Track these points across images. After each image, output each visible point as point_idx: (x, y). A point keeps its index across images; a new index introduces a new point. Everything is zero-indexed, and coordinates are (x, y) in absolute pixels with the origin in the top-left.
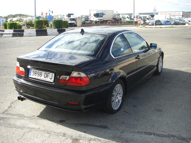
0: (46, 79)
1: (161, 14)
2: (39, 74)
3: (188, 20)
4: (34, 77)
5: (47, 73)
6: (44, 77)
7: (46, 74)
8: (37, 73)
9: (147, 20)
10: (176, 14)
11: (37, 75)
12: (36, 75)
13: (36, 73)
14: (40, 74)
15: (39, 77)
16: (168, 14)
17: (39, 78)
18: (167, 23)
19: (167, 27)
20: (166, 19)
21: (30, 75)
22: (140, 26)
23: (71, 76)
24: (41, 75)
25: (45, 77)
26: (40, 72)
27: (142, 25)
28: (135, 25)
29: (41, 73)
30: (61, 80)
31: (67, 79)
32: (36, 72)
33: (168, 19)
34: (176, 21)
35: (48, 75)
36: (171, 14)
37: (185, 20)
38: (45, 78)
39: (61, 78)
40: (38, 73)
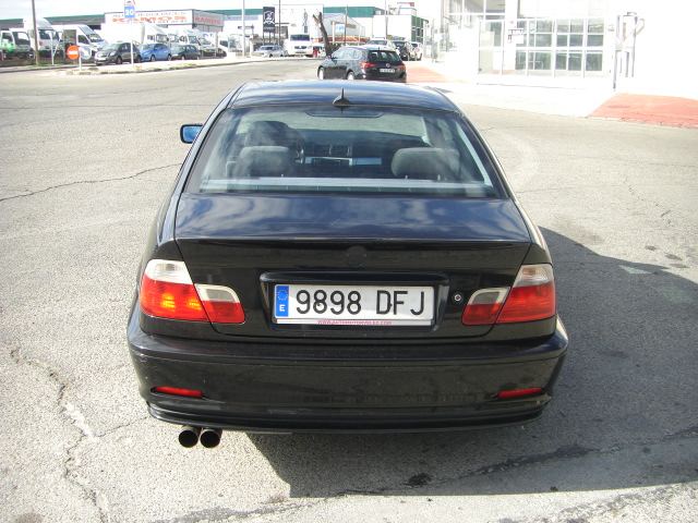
0: (390, 315)
1: (115, 20)
2: (342, 303)
3: (219, 40)
4: (312, 318)
5: (391, 290)
6: (379, 312)
7: (384, 297)
8: (328, 301)
9: (78, 44)
10: (170, 18)
11: (330, 305)
12: (321, 308)
13: (323, 301)
14: (347, 302)
15: (346, 315)
16: (142, 19)
17: (345, 317)
18: (158, 51)
19: (177, 69)
20: (146, 37)
21: (285, 313)
22: (81, 68)
23: (515, 285)
24: (357, 302)
25: (383, 307)
26: (346, 290)
27: (84, 62)
28: (43, 64)
29: (354, 297)
30: (474, 307)
31: (500, 299)
32: (320, 296)
33: (151, 38)
34: (182, 43)
35: (400, 297)
36: (154, 19)
37: (208, 39)
38: (386, 312)
39: (471, 302)
40: (337, 298)
